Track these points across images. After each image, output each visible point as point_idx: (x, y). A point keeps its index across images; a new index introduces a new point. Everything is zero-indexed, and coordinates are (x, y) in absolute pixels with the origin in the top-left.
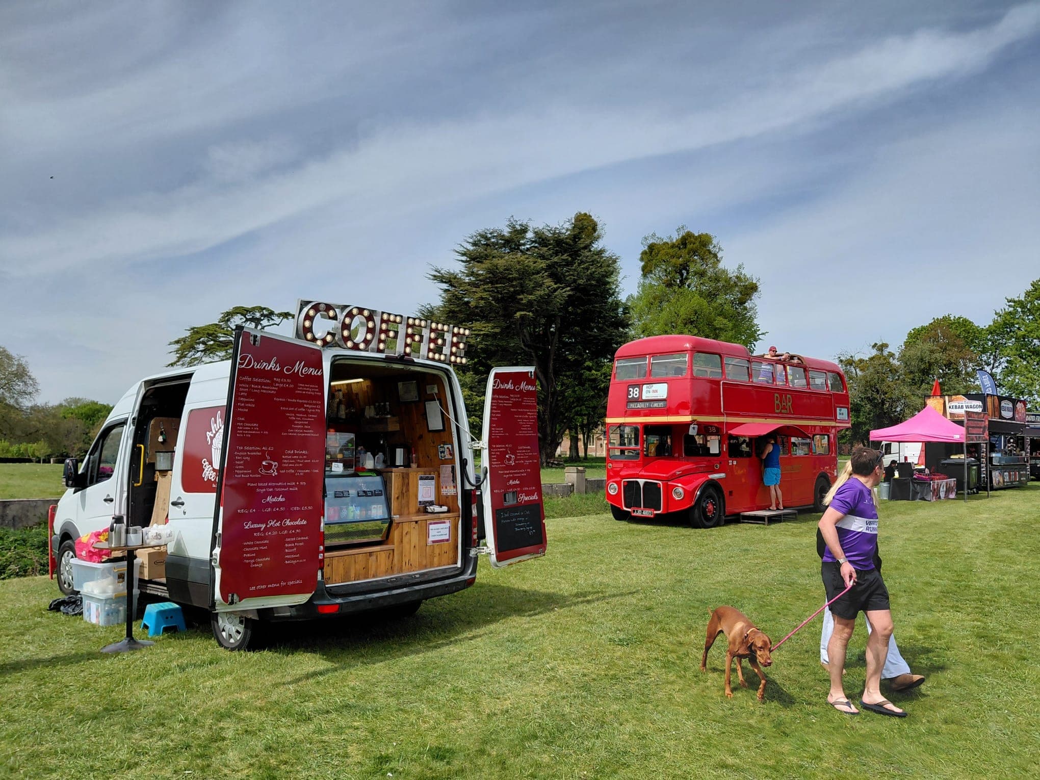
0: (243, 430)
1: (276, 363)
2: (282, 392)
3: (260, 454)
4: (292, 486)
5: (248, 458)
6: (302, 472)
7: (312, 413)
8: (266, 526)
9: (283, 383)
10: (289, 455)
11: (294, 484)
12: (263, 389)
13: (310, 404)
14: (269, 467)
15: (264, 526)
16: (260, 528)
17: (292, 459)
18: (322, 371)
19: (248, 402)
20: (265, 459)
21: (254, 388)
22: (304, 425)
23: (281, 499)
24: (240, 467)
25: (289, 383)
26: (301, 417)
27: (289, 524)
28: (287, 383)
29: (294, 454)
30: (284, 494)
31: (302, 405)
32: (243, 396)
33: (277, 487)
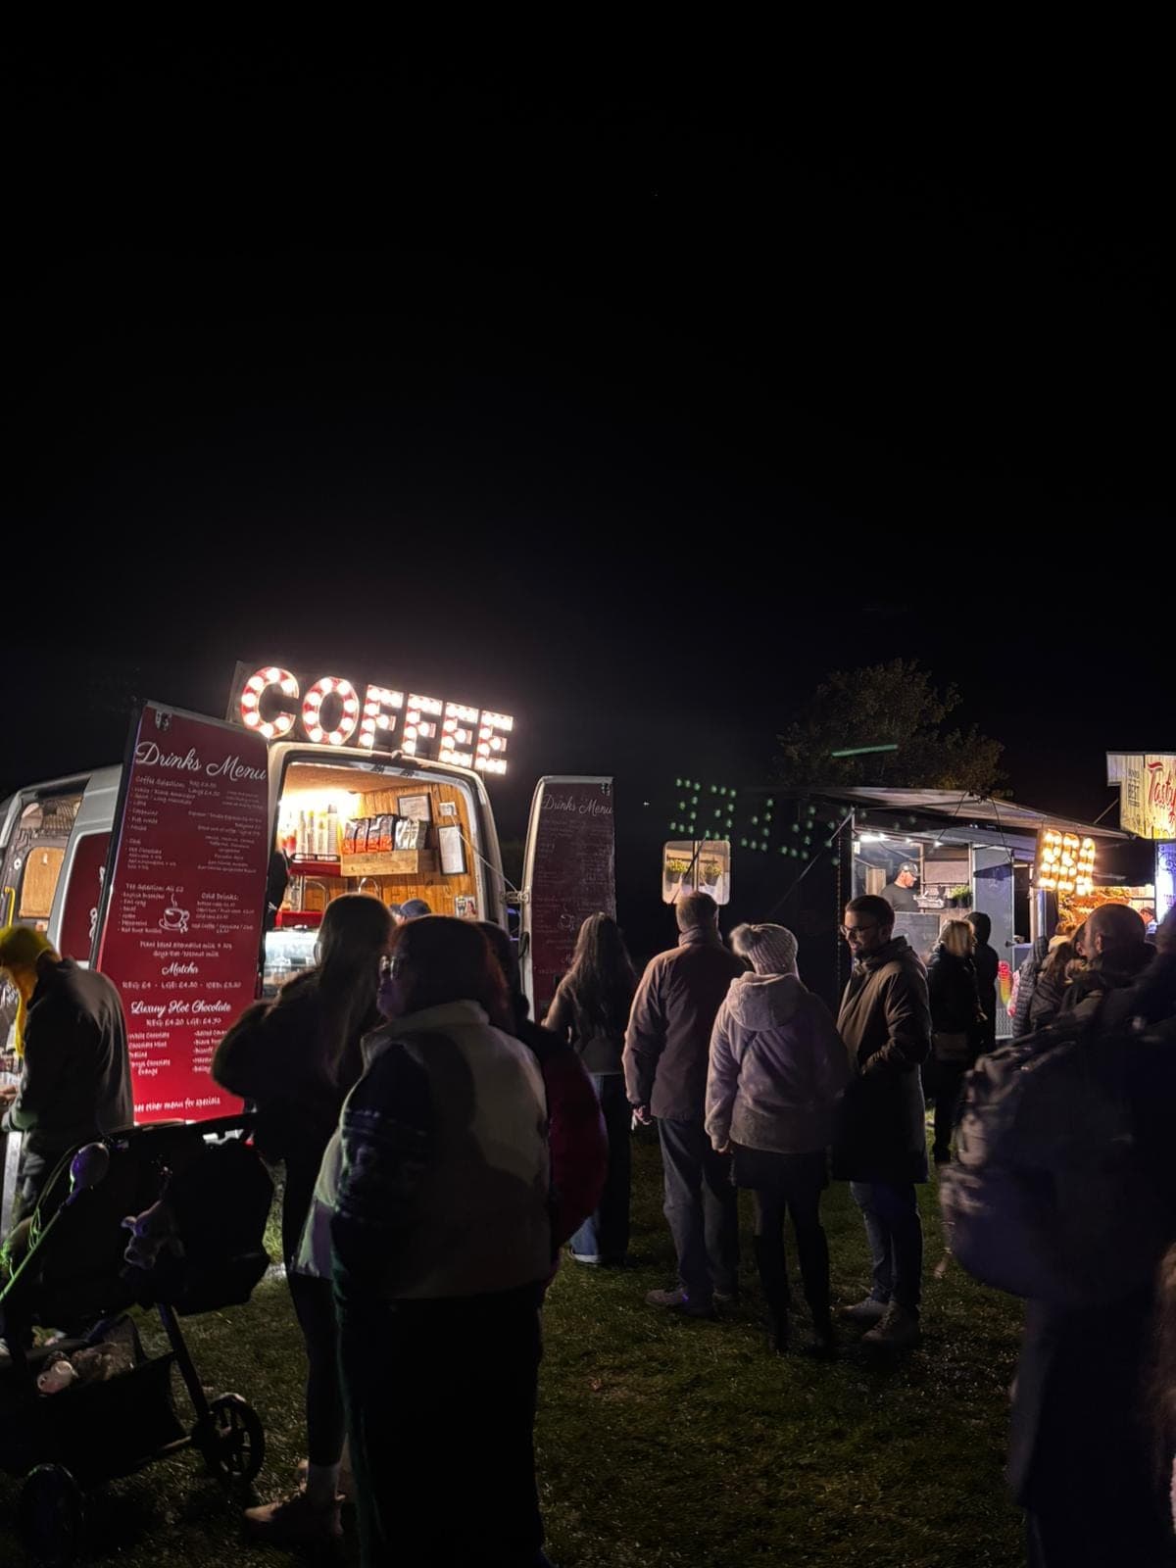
0: (138, 859)
1: (194, 758)
2: (197, 804)
3: (162, 897)
4: (210, 950)
5: (144, 904)
6: (224, 929)
7: (247, 837)
8: (167, 1011)
9: (204, 788)
10: (209, 900)
11: (213, 946)
12: (171, 797)
13: (244, 823)
14: (175, 918)
15: (161, 1010)
16: (157, 1013)
17: (212, 907)
18: (267, 773)
19: (148, 817)
20: (171, 906)
21: (157, 796)
22: (233, 854)
23: (192, 969)
24: (130, 916)
25: (213, 790)
26: (230, 843)
27: (203, 1009)
28: (209, 789)
29: (215, 900)
30: (198, 962)
31: (231, 824)
32: (141, 807)
33: (187, 950)
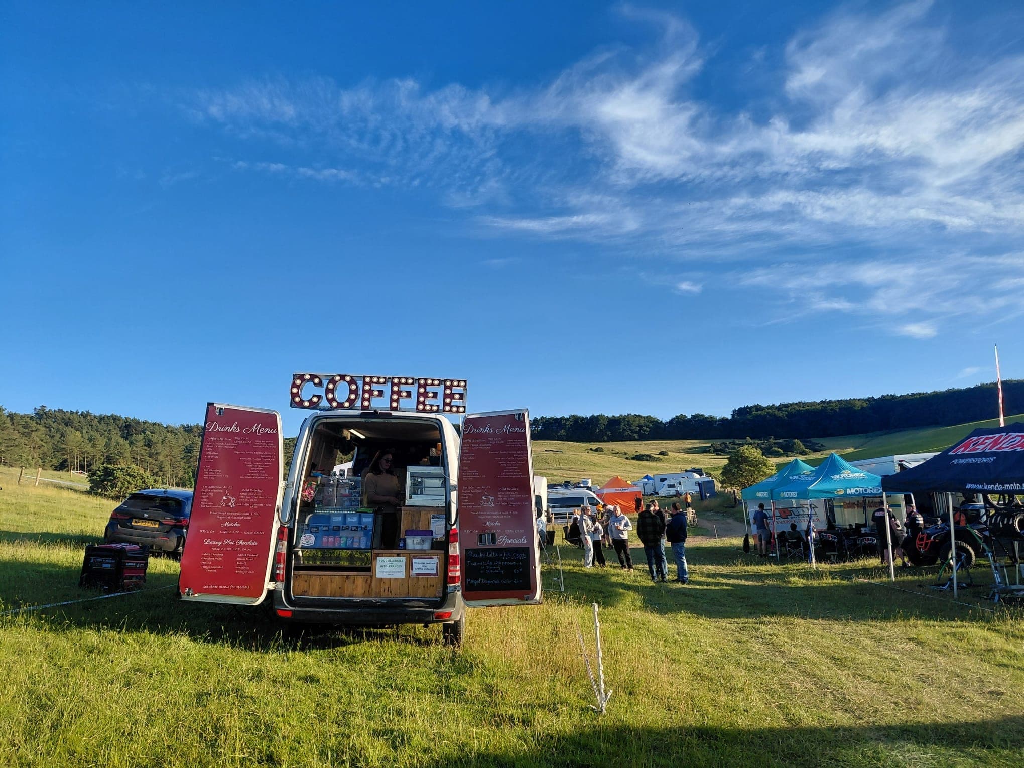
0: (208, 474)
1: (237, 426)
2: (240, 447)
3: (221, 491)
4: (247, 516)
6: (256, 506)
8: (222, 544)
9: (243, 440)
10: (246, 492)
11: (248, 514)
13: (266, 455)
14: (229, 500)
15: (220, 543)
16: (217, 544)
17: (248, 496)
18: (277, 430)
20: (226, 495)
21: (218, 445)
23: (236, 525)
24: (205, 500)
25: (248, 441)
26: (257, 465)
27: (242, 544)
28: (246, 440)
30: (239, 521)
31: (258, 456)
33: (234, 516)
